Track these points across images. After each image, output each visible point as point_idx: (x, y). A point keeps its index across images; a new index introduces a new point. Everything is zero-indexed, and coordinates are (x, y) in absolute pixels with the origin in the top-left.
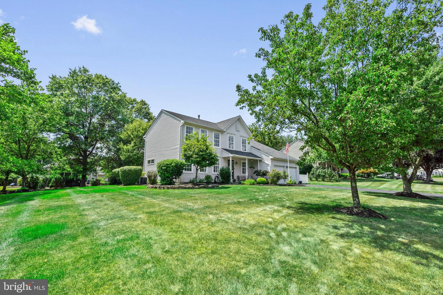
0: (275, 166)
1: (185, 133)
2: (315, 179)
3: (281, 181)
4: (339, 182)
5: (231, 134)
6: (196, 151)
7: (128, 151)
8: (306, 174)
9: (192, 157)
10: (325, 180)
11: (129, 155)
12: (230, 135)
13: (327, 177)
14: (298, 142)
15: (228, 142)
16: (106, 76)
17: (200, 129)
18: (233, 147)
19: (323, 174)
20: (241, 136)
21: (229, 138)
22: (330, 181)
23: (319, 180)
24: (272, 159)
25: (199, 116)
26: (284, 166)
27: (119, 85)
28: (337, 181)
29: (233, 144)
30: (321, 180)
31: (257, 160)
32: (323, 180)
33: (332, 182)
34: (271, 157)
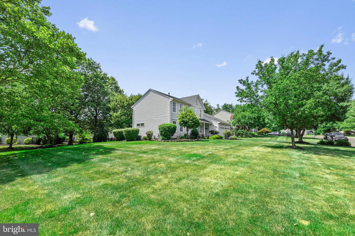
0: (220, 128)
1: (172, 107)
3: (230, 137)
4: (252, 137)
5: (194, 107)
6: (191, 118)
7: (117, 117)
9: (189, 122)
11: (118, 120)
13: (244, 135)
14: (222, 111)
16: (91, 58)
17: (180, 104)
19: (242, 133)
20: (199, 108)
23: (239, 137)
24: (219, 124)
25: (169, 93)
27: (100, 65)
31: (209, 124)
32: (242, 137)
34: (218, 122)
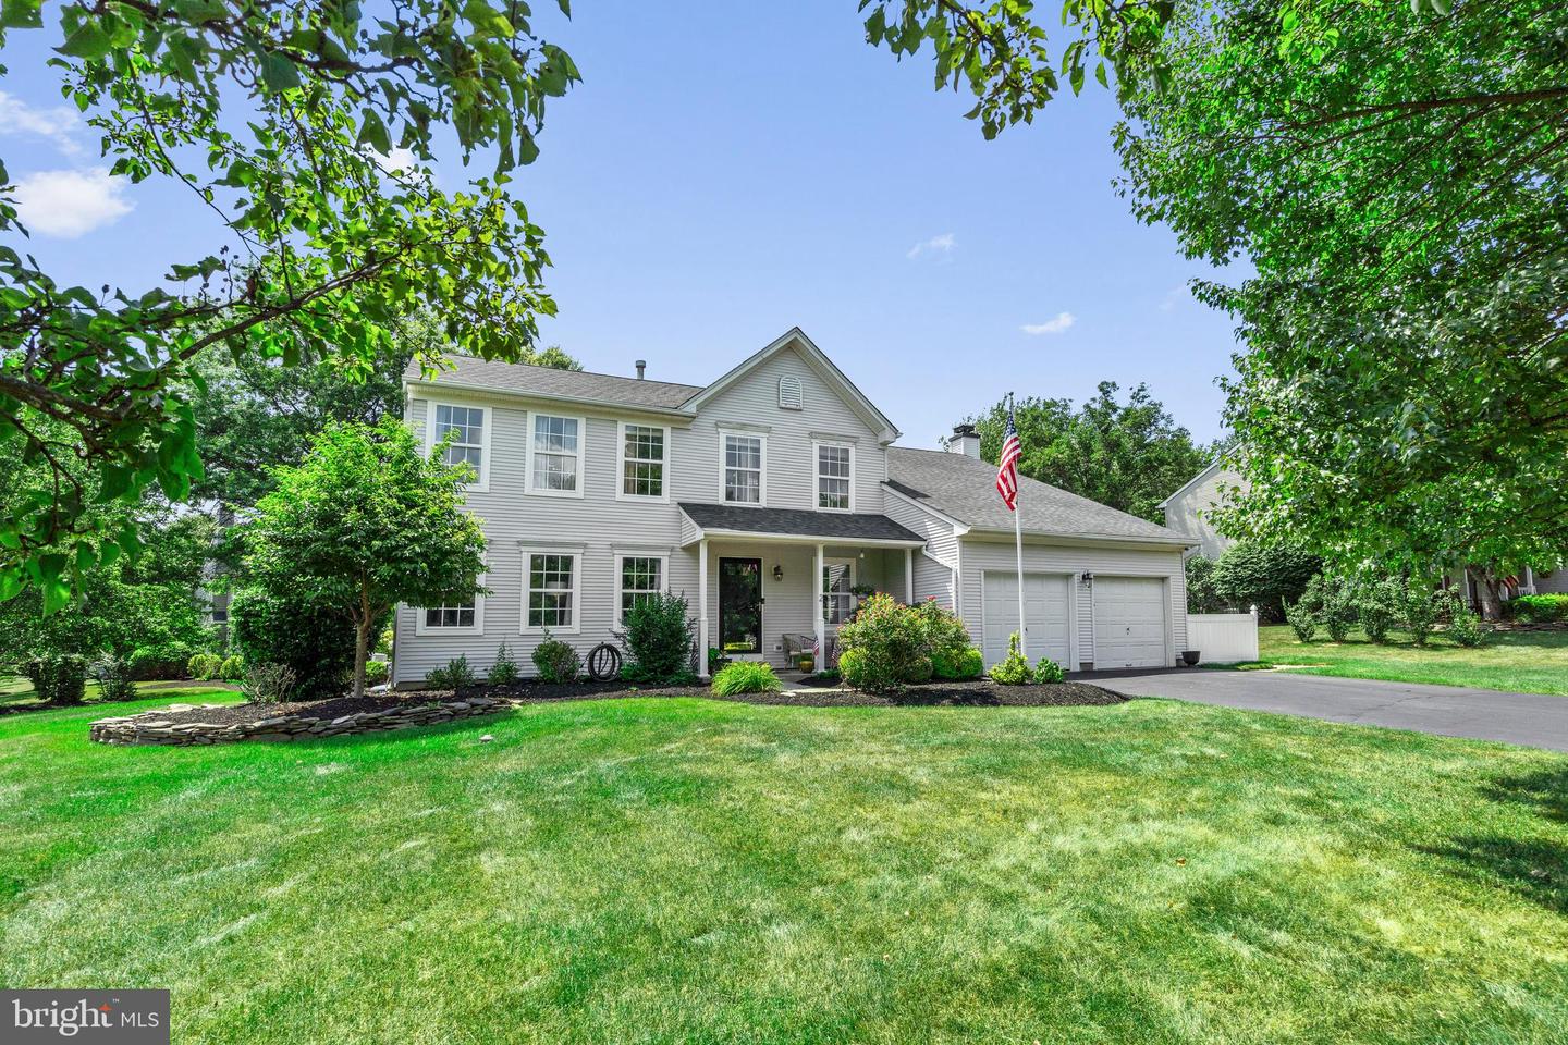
2: (1327, 635)
5: (743, 426)
8: (1248, 612)
10: (1390, 635)
12: (739, 434)
15: (723, 467)
17: (531, 417)
18: (756, 492)
21: (729, 448)
22: (1421, 642)
25: (641, 366)
26: (1068, 577)
28: (1468, 643)
29: (757, 476)
30: (1362, 635)
31: (901, 552)
33: (1435, 647)
34: (960, 530)
